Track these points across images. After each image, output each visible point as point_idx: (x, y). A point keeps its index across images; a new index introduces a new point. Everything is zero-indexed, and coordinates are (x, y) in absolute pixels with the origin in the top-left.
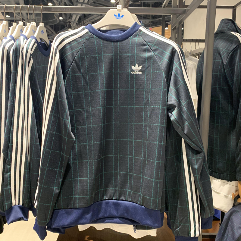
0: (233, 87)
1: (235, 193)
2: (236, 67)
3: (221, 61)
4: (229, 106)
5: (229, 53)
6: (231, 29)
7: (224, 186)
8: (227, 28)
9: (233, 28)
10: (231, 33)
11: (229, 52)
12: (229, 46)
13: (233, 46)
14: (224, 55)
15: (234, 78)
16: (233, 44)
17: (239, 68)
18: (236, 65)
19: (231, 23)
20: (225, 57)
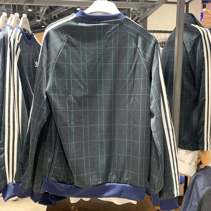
0: (195, 71)
1: (197, 161)
2: (197, 54)
3: (185, 49)
4: (192, 87)
5: (191, 43)
6: (191, 22)
7: (188, 155)
8: (188, 21)
9: (193, 21)
10: (192, 26)
11: (192, 41)
12: (191, 36)
13: (194, 37)
14: (187, 43)
15: (196, 64)
16: (194, 35)
17: (200, 55)
18: (198, 52)
19: (190, 17)
20: (188, 46)
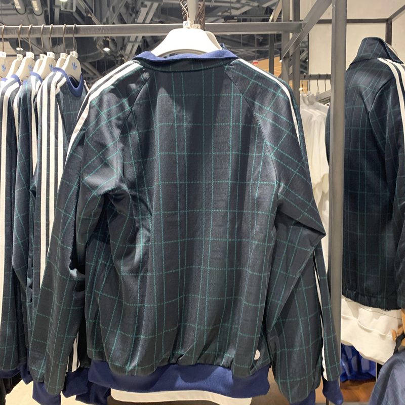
0: (385, 150)
1: (397, 330)
2: (388, 115)
3: (363, 106)
4: (381, 181)
5: (375, 93)
6: (378, 55)
7: (378, 318)
10: (379, 61)
12: (376, 81)
13: (380, 82)
14: (367, 95)
15: (386, 135)
16: (381, 78)
17: (393, 117)
18: (388, 112)
20: (370, 100)
